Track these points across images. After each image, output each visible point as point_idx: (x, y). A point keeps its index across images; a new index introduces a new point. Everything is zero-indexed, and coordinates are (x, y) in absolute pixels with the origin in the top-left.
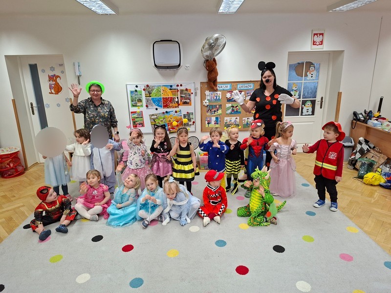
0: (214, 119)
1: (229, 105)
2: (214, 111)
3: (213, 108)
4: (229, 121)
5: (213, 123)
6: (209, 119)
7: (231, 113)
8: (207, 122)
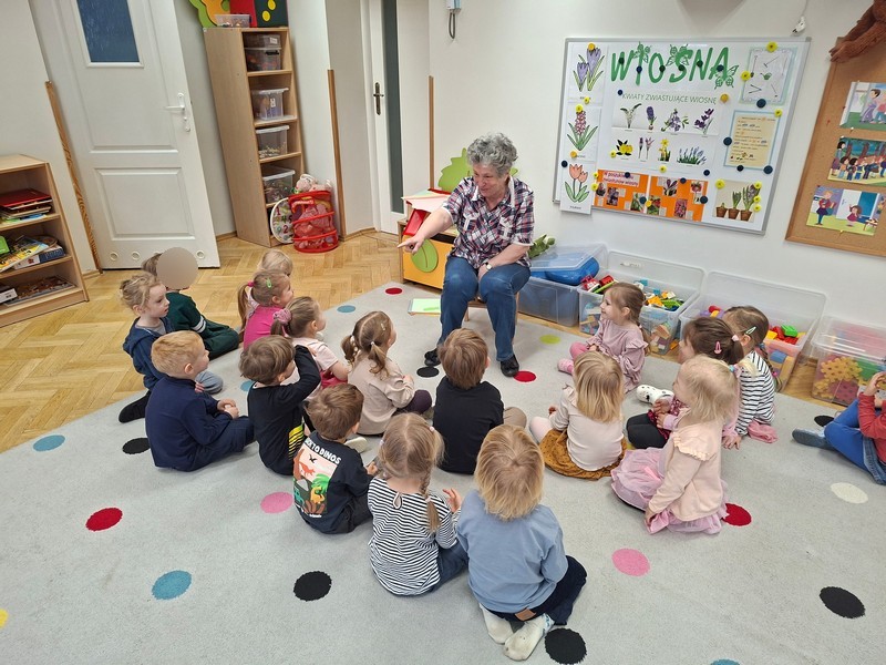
0: (851, 198)
5: (843, 212)
6: (827, 196)
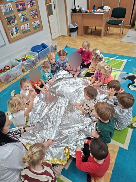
1: (20, 15)
2: (13, 22)
3: (10, 20)
4: (24, 28)
7: (23, 21)
8: (11, 34)
